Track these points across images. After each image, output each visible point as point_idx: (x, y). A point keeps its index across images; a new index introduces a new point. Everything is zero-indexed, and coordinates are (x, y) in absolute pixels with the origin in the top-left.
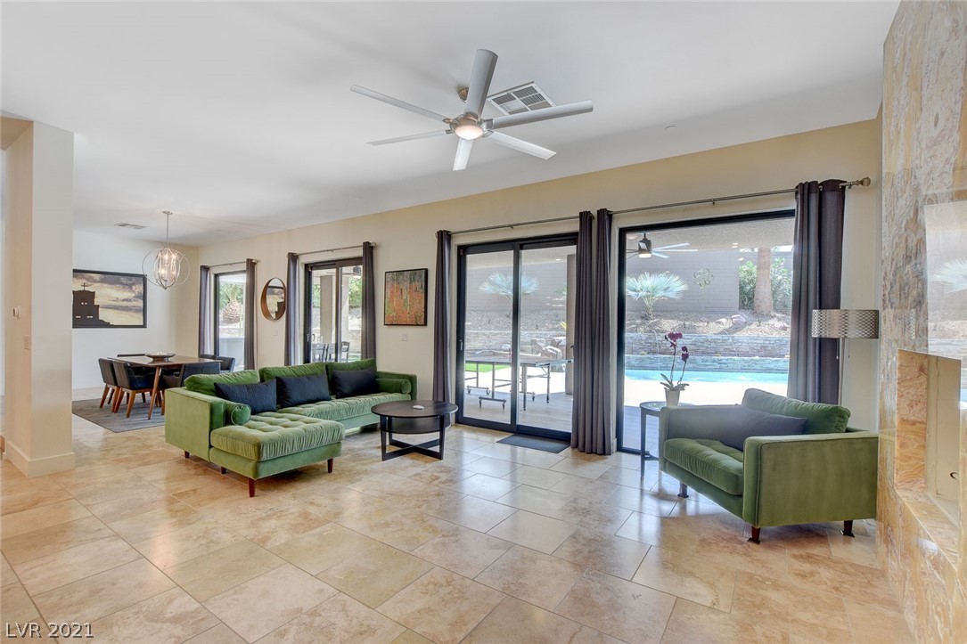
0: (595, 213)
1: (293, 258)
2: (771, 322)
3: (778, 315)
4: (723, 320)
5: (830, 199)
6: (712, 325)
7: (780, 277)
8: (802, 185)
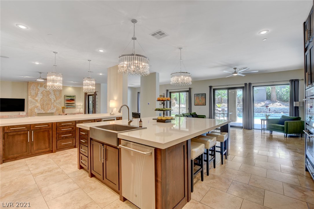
0: (248, 83)
1: (167, 91)
2: (276, 103)
3: (278, 101)
4: (262, 103)
5: (296, 82)
6: (259, 104)
7: (278, 91)
8: (291, 80)
